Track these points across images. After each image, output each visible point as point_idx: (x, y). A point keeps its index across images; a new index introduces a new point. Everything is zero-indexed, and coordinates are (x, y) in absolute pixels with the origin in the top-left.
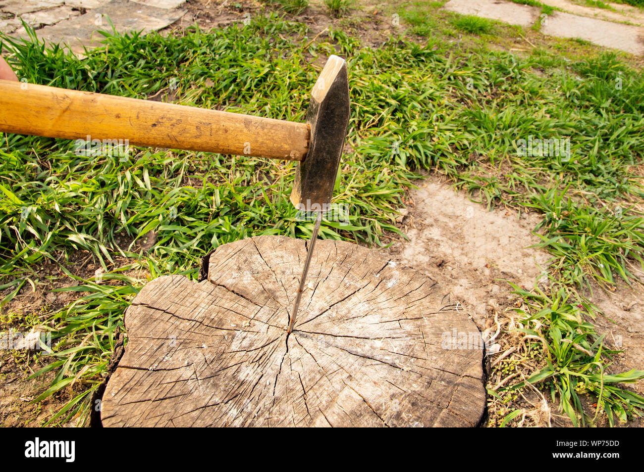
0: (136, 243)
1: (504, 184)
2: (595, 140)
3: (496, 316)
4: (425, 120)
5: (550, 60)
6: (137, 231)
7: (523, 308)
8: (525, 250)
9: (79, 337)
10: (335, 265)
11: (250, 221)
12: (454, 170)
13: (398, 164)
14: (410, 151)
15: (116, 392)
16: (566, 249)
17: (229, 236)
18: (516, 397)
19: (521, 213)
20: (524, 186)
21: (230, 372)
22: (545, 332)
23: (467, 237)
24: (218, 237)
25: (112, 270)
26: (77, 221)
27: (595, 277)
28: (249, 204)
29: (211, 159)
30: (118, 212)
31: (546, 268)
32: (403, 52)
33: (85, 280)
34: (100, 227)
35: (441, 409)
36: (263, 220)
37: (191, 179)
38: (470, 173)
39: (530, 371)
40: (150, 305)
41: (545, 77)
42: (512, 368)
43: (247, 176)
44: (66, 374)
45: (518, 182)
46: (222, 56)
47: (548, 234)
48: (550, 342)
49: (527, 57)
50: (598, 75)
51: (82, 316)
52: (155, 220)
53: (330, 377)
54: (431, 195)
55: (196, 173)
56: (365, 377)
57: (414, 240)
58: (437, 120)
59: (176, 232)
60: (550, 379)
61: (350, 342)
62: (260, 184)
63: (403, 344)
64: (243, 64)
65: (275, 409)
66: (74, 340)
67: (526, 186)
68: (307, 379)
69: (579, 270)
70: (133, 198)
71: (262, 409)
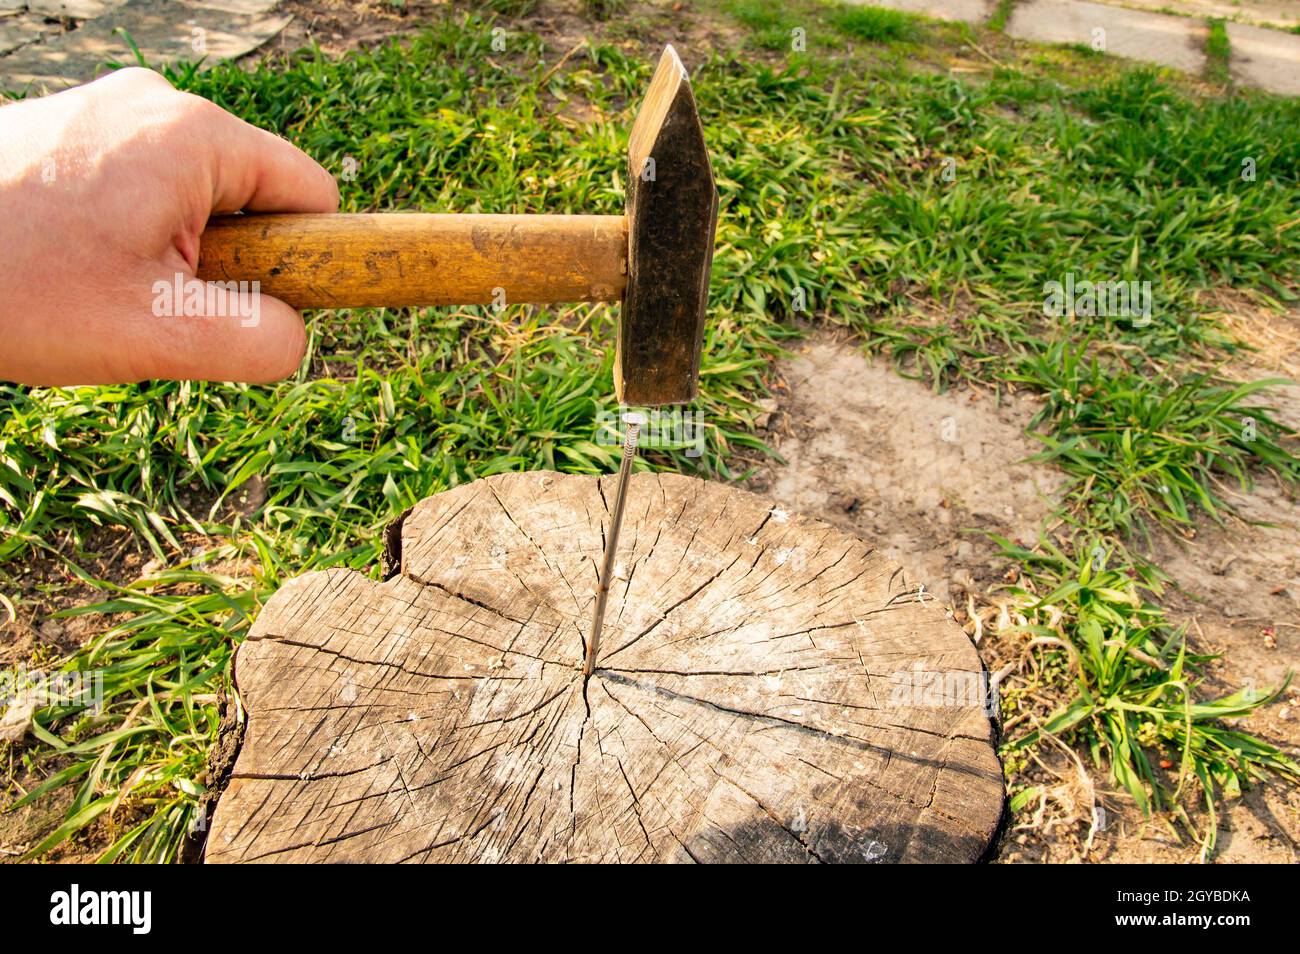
0: (224, 503)
1: (962, 338)
2: (1131, 243)
3: (971, 604)
4: (796, 217)
5: (1030, 87)
6: (225, 478)
7: (1022, 584)
8: (1016, 469)
9: (119, 708)
10: (664, 525)
11: (459, 443)
12: (862, 315)
13: (750, 310)
14: (772, 281)
15: (235, 832)
16: (1094, 460)
17: (420, 478)
18: (1024, 764)
19: (1002, 394)
20: (1001, 341)
21: (475, 769)
22: (1070, 628)
23: (898, 449)
24: (397, 480)
25: (178, 562)
26: (95, 466)
27: (1154, 512)
28: (454, 407)
29: (367, 319)
30: (180, 440)
31: (1059, 501)
32: (742, 82)
33: (121, 589)
34: (146, 474)
35: (918, 810)
36: (485, 439)
37: (330, 364)
38: (895, 321)
39: (1047, 708)
40: (287, 638)
41: (1023, 123)
42: (1012, 706)
43: (444, 352)
44: (98, 790)
45: (990, 333)
46: (371, 108)
47: (1057, 434)
48: (1082, 646)
49: (985, 84)
50: (1126, 114)
51: (121, 665)
52: (262, 453)
53: (683, 762)
54: (819, 368)
55: (339, 352)
56: (756, 756)
57: (794, 460)
58: (820, 218)
59: (307, 476)
60: (1087, 722)
61: (715, 685)
62: (472, 366)
63: (824, 680)
64: (417, 122)
65: (579, 840)
66: (109, 717)
67: (1006, 339)
68: (637, 771)
69: (1123, 500)
70: (211, 408)
71: (551, 842)
